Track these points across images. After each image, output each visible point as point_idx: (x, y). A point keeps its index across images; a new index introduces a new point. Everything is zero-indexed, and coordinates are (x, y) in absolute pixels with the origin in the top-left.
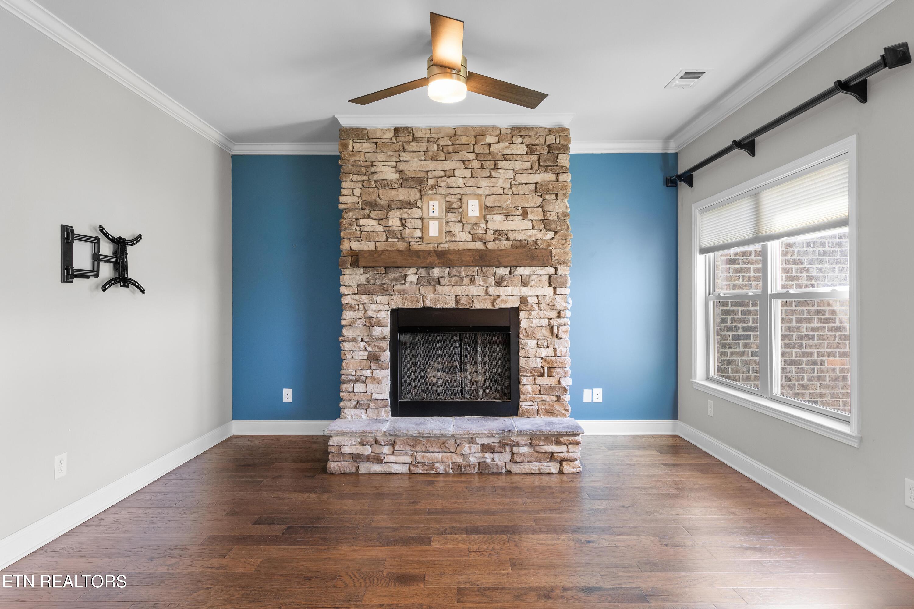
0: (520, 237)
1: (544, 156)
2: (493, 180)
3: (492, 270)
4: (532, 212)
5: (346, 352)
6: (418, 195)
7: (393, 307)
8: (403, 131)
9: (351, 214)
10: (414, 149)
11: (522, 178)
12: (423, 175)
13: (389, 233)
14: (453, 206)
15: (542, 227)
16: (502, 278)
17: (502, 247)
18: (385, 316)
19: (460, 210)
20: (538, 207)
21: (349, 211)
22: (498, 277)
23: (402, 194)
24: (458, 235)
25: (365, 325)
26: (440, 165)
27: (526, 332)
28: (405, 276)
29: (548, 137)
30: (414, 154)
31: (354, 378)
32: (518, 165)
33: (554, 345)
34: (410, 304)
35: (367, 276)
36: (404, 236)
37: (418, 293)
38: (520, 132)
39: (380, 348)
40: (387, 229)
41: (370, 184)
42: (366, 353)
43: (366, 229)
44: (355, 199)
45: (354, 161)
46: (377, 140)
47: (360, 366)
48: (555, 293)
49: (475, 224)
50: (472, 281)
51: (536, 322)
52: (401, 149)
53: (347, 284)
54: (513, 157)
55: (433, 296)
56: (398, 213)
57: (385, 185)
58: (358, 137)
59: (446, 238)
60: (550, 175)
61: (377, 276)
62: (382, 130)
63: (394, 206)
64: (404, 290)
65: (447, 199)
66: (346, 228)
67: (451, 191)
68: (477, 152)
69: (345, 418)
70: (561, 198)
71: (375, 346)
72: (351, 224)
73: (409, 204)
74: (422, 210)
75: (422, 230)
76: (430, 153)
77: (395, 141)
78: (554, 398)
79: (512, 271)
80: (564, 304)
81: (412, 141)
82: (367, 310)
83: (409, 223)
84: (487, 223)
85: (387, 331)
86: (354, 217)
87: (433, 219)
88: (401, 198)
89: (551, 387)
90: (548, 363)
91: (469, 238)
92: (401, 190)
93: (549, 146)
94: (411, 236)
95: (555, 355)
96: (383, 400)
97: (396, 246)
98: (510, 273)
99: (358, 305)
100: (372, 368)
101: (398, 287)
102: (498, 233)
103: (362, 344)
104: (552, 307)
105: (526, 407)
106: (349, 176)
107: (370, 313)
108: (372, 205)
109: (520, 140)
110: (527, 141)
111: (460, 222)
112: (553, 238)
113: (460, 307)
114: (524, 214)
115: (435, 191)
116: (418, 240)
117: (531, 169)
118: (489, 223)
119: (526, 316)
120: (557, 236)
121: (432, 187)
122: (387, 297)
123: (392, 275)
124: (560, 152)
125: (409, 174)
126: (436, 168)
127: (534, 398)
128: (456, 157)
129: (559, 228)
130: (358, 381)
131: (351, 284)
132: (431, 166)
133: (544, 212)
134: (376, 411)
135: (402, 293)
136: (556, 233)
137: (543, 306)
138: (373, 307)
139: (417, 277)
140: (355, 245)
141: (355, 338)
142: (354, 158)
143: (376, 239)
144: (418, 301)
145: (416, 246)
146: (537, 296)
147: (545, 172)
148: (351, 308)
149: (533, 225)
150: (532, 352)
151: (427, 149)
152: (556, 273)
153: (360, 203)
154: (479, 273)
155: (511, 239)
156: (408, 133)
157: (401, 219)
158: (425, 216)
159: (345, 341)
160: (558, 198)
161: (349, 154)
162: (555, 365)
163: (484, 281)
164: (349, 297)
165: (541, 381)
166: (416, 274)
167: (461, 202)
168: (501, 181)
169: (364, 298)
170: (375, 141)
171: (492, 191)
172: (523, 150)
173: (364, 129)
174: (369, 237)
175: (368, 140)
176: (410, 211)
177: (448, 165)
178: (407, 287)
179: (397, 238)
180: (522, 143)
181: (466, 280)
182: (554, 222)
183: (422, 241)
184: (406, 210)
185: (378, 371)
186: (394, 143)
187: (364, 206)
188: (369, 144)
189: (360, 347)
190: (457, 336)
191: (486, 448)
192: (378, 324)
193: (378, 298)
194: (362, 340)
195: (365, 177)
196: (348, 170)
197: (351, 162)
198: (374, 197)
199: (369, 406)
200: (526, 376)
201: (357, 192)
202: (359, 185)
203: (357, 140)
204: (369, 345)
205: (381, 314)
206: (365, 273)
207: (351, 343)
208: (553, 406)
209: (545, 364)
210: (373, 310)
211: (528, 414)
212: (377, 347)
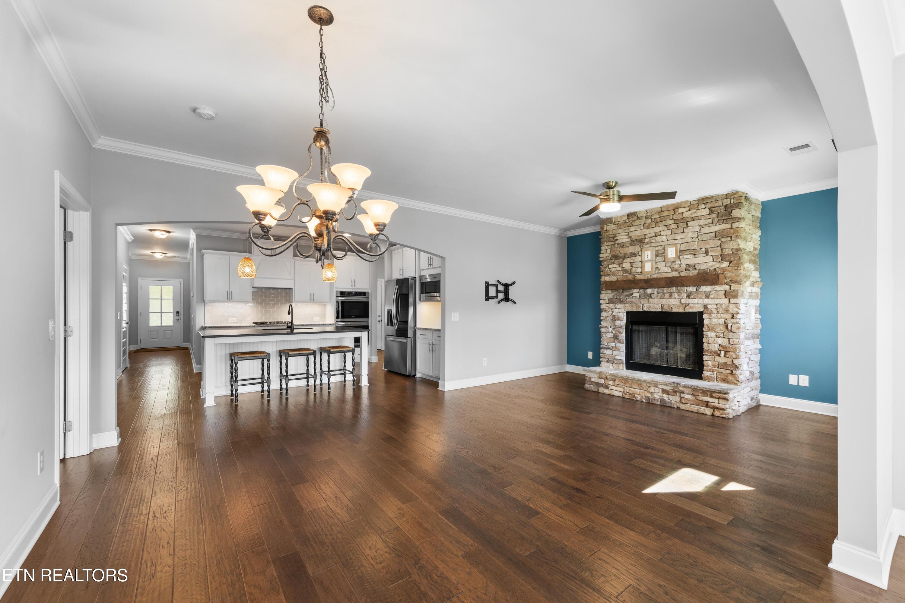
0: (703, 267)
1: (721, 213)
2: (684, 234)
3: (685, 288)
4: (712, 251)
5: (603, 333)
6: (640, 249)
7: (627, 311)
8: (632, 215)
9: (605, 263)
10: (638, 224)
11: (706, 230)
12: (643, 237)
13: (625, 271)
14: (659, 253)
15: (720, 260)
16: (691, 293)
17: (691, 274)
18: (623, 315)
19: (664, 255)
20: (717, 247)
21: (605, 261)
22: (688, 293)
24: (662, 269)
25: (612, 320)
26: (652, 230)
27: (708, 327)
28: (632, 294)
29: (725, 201)
30: (637, 227)
31: (606, 347)
32: (702, 222)
33: (728, 337)
34: (635, 309)
35: (613, 294)
36: (632, 272)
37: (639, 303)
38: (703, 201)
40: (623, 269)
41: (614, 246)
42: (613, 334)
43: (612, 270)
44: (608, 255)
45: (607, 235)
46: (619, 223)
47: (610, 341)
48: (729, 302)
49: (673, 262)
50: (671, 296)
51: (715, 321)
52: (631, 225)
53: (603, 299)
54: (699, 218)
55: (648, 305)
56: (629, 260)
57: (622, 245)
58: (609, 223)
59: (655, 271)
60: (726, 225)
61: (618, 294)
62: (621, 216)
63: (626, 256)
64: (632, 301)
65: (656, 249)
66: (603, 270)
67: (658, 244)
68: (674, 219)
69: (602, 366)
70: (735, 239)
71: (617, 331)
72: (605, 268)
73: (634, 254)
74: (641, 257)
75: (641, 268)
76: (646, 225)
78: (729, 372)
79: (698, 289)
80: (736, 310)
81: (637, 220)
82: (613, 312)
83: (634, 265)
84: (681, 260)
85: (623, 323)
86: (607, 264)
87: (648, 261)
88: (631, 251)
89: (726, 364)
90: (723, 347)
91: (670, 270)
92: (630, 247)
93: (725, 206)
94: (635, 272)
95: (729, 344)
96: (621, 360)
97: (628, 277)
99: (609, 309)
100: (616, 342)
101: (628, 300)
102: (688, 265)
103: (611, 330)
104: (727, 312)
105: (707, 375)
106: (605, 243)
107: (614, 314)
108: (616, 257)
109: (703, 206)
110: (708, 206)
111: (664, 261)
112: (728, 267)
113: (664, 311)
115: (649, 245)
116: (640, 273)
117: (712, 223)
119: (708, 317)
120: (731, 265)
121: (647, 243)
122: (623, 305)
123: (625, 294)
124: (733, 209)
125: (634, 238)
126: (650, 232)
127: (713, 369)
128: (661, 224)
129: (732, 259)
130: (608, 348)
131: (605, 298)
132: (647, 231)
133: (722, 250)
134: (617, 365)
135: (632, 302)
136: (730, 263)
137: (720, 310)
138: (616, 310)
139: (639, 294)
140: (607, 279)
141: (607, 327)
142: (607, 234)
143: (617, 275)
144: (639, 307)
145: (638, 277)
146: (717, 304)
147: (723, 224)
148: (605, 311)
149: (713, 260)
150: (711, 340)
151: (645, 222)
152: (730, 289)
153: (610, 256)
154: (676, 291)
155: (697, 268)
156: (634, 215)
157: (631, 263)
158: (643, 260)
159: (602, 328)
160: (732, 239)
161: (605, 232)
162: (728, 350)
163: (679, 295)
164: (604, 305)
165: (718, 359)
166: (639, 292)
167: (664, 250)
168: (690, 234)
169: (612, 306)
170: (617, 223)
171: (684, 241)
172: (707, 211)
173: (612, 218)
174: (614, 274)
175: (614, 223)
176: (634, 258)
177: (656, 230)
178: (634, 299)
179: (628, 273)
180: (705, 208)
181: (667, 295)
182: (728, 255)
183: (642, 274)
184: (632, 258)
185: (618, 344)
186: (627, 222)
187: (612, 258)
188: (614, 225)
189: (609, 331)
190: (663, 328)
191: (664, 391)
192: (618, 319)
193: (619, 306)
194: (610, 327)
195: (612, 243)
196: (603, 241)
197: (605, 236)
198: (617, 253)
199: (614, 362)
200: (707, 355)
201: (609, 251)
202: (610, 247)
203: (608, 224)
204: (614, 330)
205: (621, 314)
206: (612, 293)
207: (605, 329)
208: (727, 376)
209: (721, 348)
210: (617, 312)
211: (709, 379)
212: (619, 332)
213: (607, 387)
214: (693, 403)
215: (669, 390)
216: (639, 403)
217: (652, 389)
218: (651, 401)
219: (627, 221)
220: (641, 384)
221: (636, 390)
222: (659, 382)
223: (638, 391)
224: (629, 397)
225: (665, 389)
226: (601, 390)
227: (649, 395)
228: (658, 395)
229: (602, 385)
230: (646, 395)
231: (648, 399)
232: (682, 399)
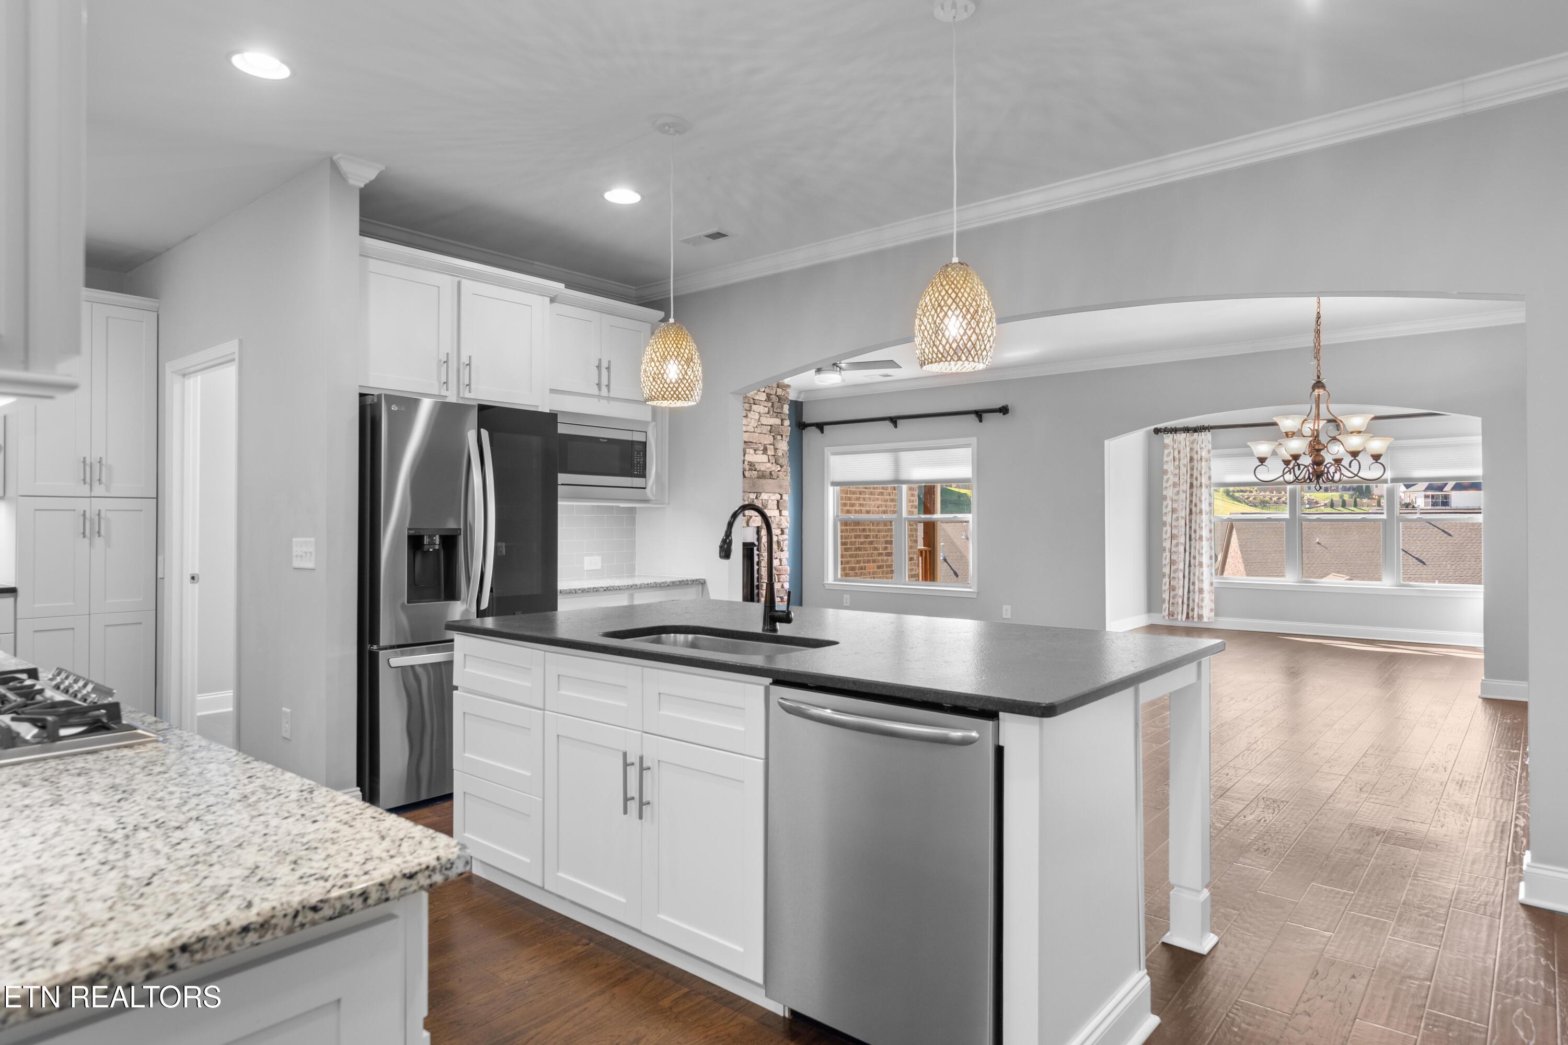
0: (762, 468)
1: (775, 404)
2: (749, 420)
3: (747, 495)
4: (769, 449)
11: (765, 420)
15: (774, 462)
17: (753, 476)
20: (770, 444)
29: (778, 389)
32: (762, 409)
33: (780, 557)
48: (781, 515)
54: (759, 402)
60: (778, 420)
79: (758, 496)
80: (786, 524)
89: (779, 591)
90: (778, 571)
93: (777, 396)
95: (781, 565)
98: (756, 498)
102: (752, 464)
104: (779, 526)
109: (764, 389)
110: (767, 390)
112: (779, 471)
114: (765, 450)
117: (768, 413)
118: (746, 455)
120: (782, 469)
124: (784, 402)
129: (783, 463)
133: (776, 449)
136: (781, 466)
137: (774, 525)
146: (770, 517)
147: (775, 417)
149: (769, 459)
152: (781, 498)
155: (758, 469)
160: (783, 439)
168: (753, 421)
171: (749, 429)
172: (764, 397)
180: (764, 392)
182: (781, 458)
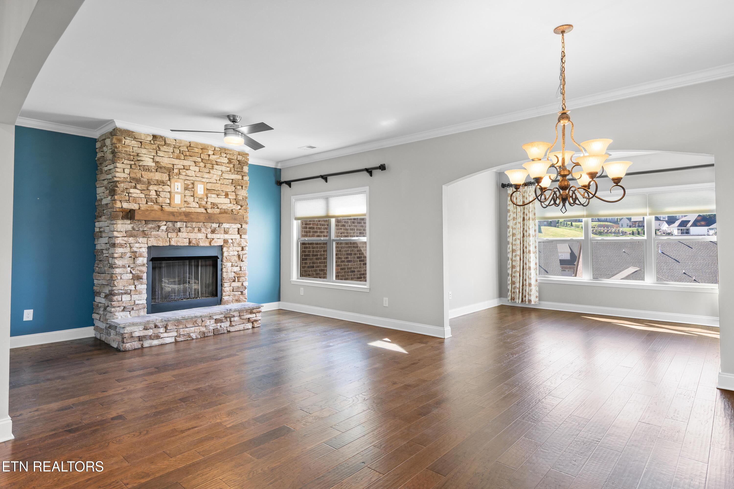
0: (224, 207)
1: (236, 166)
2: (211, 175)
3: (210, 224)
4: (231, 195)
5: (117, 275)
6: (168, 178)
7: (150, 245)
8: (160, 139)
9: (122, 185)
10: (166, 150)
11: (226, 176)
12: (171, 166)
13: (149, 199)
14: (189, 187)
15: (235, 203)
16: (215, 229)
17: (215, 212)
18: (144, 251)
19: (193, 189)
20: (233, 192)
21: (121, 183)
22: (212, 228)
23: (158, 176)
24: (191, 204)
25: (131, 257)
26: (182, 162)
27: (226, 258)
28: (159, 227)
29: (238, 156)
30: (166, 153)
31: (122, 292)
32: (224, 168)
33: (240, 265)
34: (161, 243)
35: (133, 225)
36: (158, 202)
37: (166, 237)
38: (225, 151)
39: (141, 271)
40: (148, 196)
41: (137, 167)
42: (131, 275)
43: (134, 195)
44: (126, 176)
45: (126, 151)
46: (142, 141)
47: (127, 283)
48: (241, 238)
49: (201, 198)
50: (199, 230)
51: (232, 253)
52: (158, 149)
53: (119, 230)
54: (221, 164)
55: (176, 239)
56: (156, 188)
57: (147, 169)
58: (129, 136)
59: (184, 205)
60: (239, 176)
61: (140, 226)
62: (144, 134)
63: (152, 183)
64: (157, 235)
65: (185, 182)
66: (119, 194)
67: (188, 178)
68: (202, 158)
70: (245, 189)
71: (138, 270)
72: (123, 191)
73: (163, 183)
74: (170, 187)
75: (170, 199)
76: (176, 154)
77: (153, 143)
78: (240, 293)
79: (220, 226)
80: (245, 243)
81: (164, 145)
82: (131, 247)
83: (162, 194)
84: (207, 198)
85: (145, 260)
86: (125, 187)
87: (177, 193)
88: (157, 178)
89: (238, 287)
90: (237, 274)
91: (197, 206)
92: (156, 173)
93: (238, 161)
94: (163, 202)
95: (241, 271)
96: (141, 304)
97: (153, 207)
98: (219, 227)
99: (126, 244)
100: (135, 284)
101: (154, 233)
102: (214, 205)
103: (129, 269)
104: (239, 245)
105: (227, 299)
106: (122, 160)
107: (135, 249)
108: (138, 181)
109: (225, 155)
110: (228, 156)
111: (193, 196)
112: (240, 209)
113: (191, 245)
114: (227, 195)
115: (178, 177)
116: (168, 205)
117: (230, 171)
118: (209, 198)
119: (227, 250)
120: (242, 208)
121: (177, 174)
122: (146, 239)
123: (150, 226)
124: (245, 165)
125: (163, 164)
126: (179, 163)
127: (230, 294)
128: (191, 159)
129: (243, 204)
130: (125, 294)
131: (122, 230)
132: (176, 161)
133: (236, 195)
134: (137, 311)
135: (156, 237)
136: (241, 206)
137: (235, 245)
138: (137, 245)
139: (166, 227)
140: (126, 205)
141: (124, 265)
142: (126, 149)
143: (140, 203)
144: (166, 242)
145: (166, 208)
146: (232, 239)
147: (236, 174)
148: (121, 246)
149: (230, 201)
150: (230, 269)
151: (174, 151)
152: (241, 227)
153: (129, 178)
154: (203, 226)
155: (220, 208)
156: (162, 140)
157: (156, 191)
158: (172, 191)
159: (117, 268)
160: (243, 188)
161: (122, 146)
162: (241, 275)
163: (205, 230)
164: (120, 238)
165: (234, 284)
166: (165, 225)
167: (193, 185)
168: (215, 176)
169: (131, 240)
170: (140, 140)
171: (211, 181)
172: (226, 161)
173: (133, 132)
174: (135, 200)
175: (135, 138)
176: (163, 187)
177: (186, 163)
178: (159, 233)
179: (154, 203)
180: (226, 157)
181: (196, 230)
182: (241, 201)
183: (170, 206)
184: (161, 186)
185: (140, 286)
186: (152, 144)
187: (132, 181)
188: (136, 142)
189: (127, 271)
190: (187, 262)
191: (217, 321)
192: (141, 256)
193: (141, 240)
194: (129, 266)
195: (133, 163)
196: (121, 156)
197: (123, 151)
198: (138, 176)
199: (133, 309)
200: (227, 282)
201: (127, 171)
202: (129, 167)
203: (127, 138)
204: (133, 270)
205: (141, 250)
206: (131, 223)
207: (121, 269)
208: (239, 297)
209: (236, 275)
210: (137, 248)
211: (227, 302)
212: (140, 271)
213: (158, 337)
214: (240, 323)
215: (222, 318)
216: (194, 341)
217: (208, 322)
218: (206, 335)
219: (152, 142)
220: (196, 321)
221: (191, 328)
222: (215, 313)
223: (193, 329)
224: (184, 338)
225: (219, 319)
226: (147, 344)
227: (203, 329)
228: (212, 326)
229: (151, 338)
230: (201, 330)
231: (204, 333)
232: (232, 322)
